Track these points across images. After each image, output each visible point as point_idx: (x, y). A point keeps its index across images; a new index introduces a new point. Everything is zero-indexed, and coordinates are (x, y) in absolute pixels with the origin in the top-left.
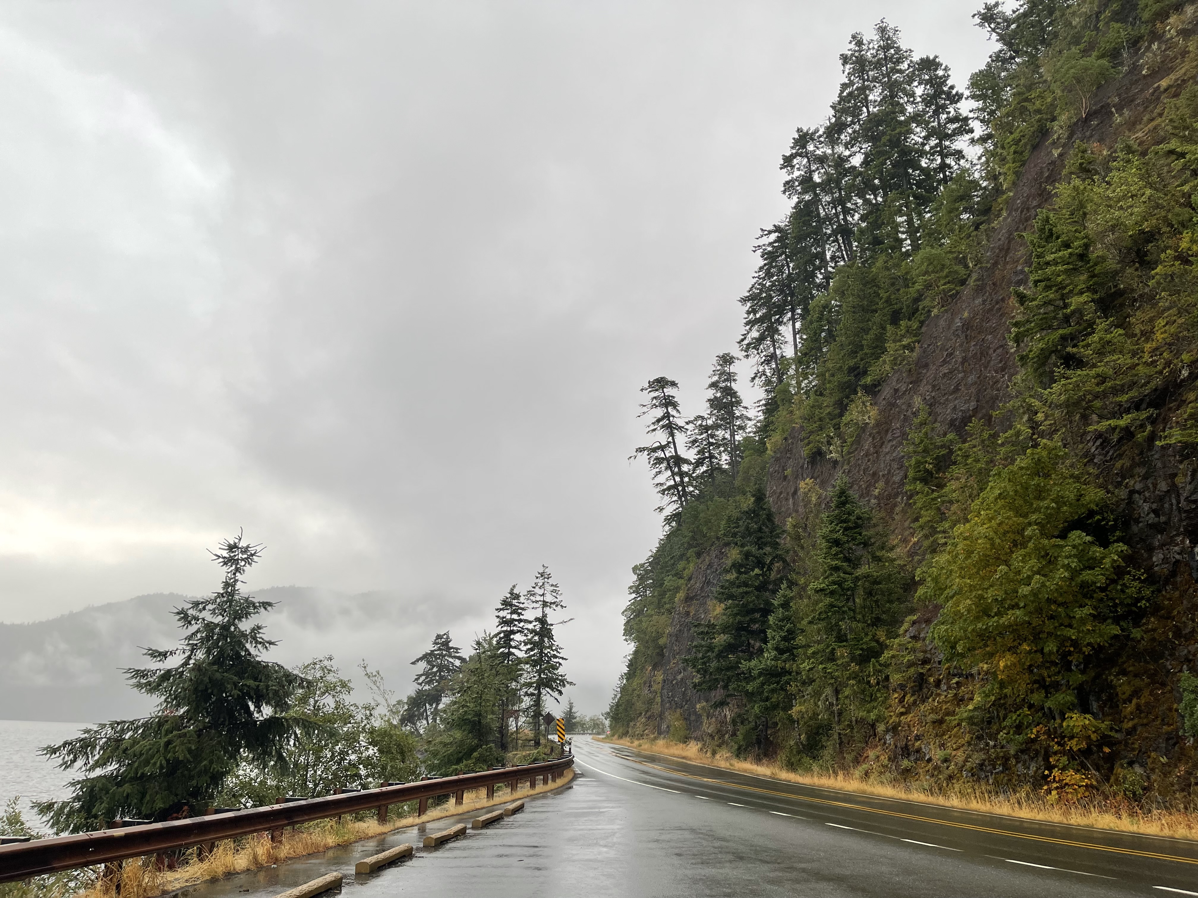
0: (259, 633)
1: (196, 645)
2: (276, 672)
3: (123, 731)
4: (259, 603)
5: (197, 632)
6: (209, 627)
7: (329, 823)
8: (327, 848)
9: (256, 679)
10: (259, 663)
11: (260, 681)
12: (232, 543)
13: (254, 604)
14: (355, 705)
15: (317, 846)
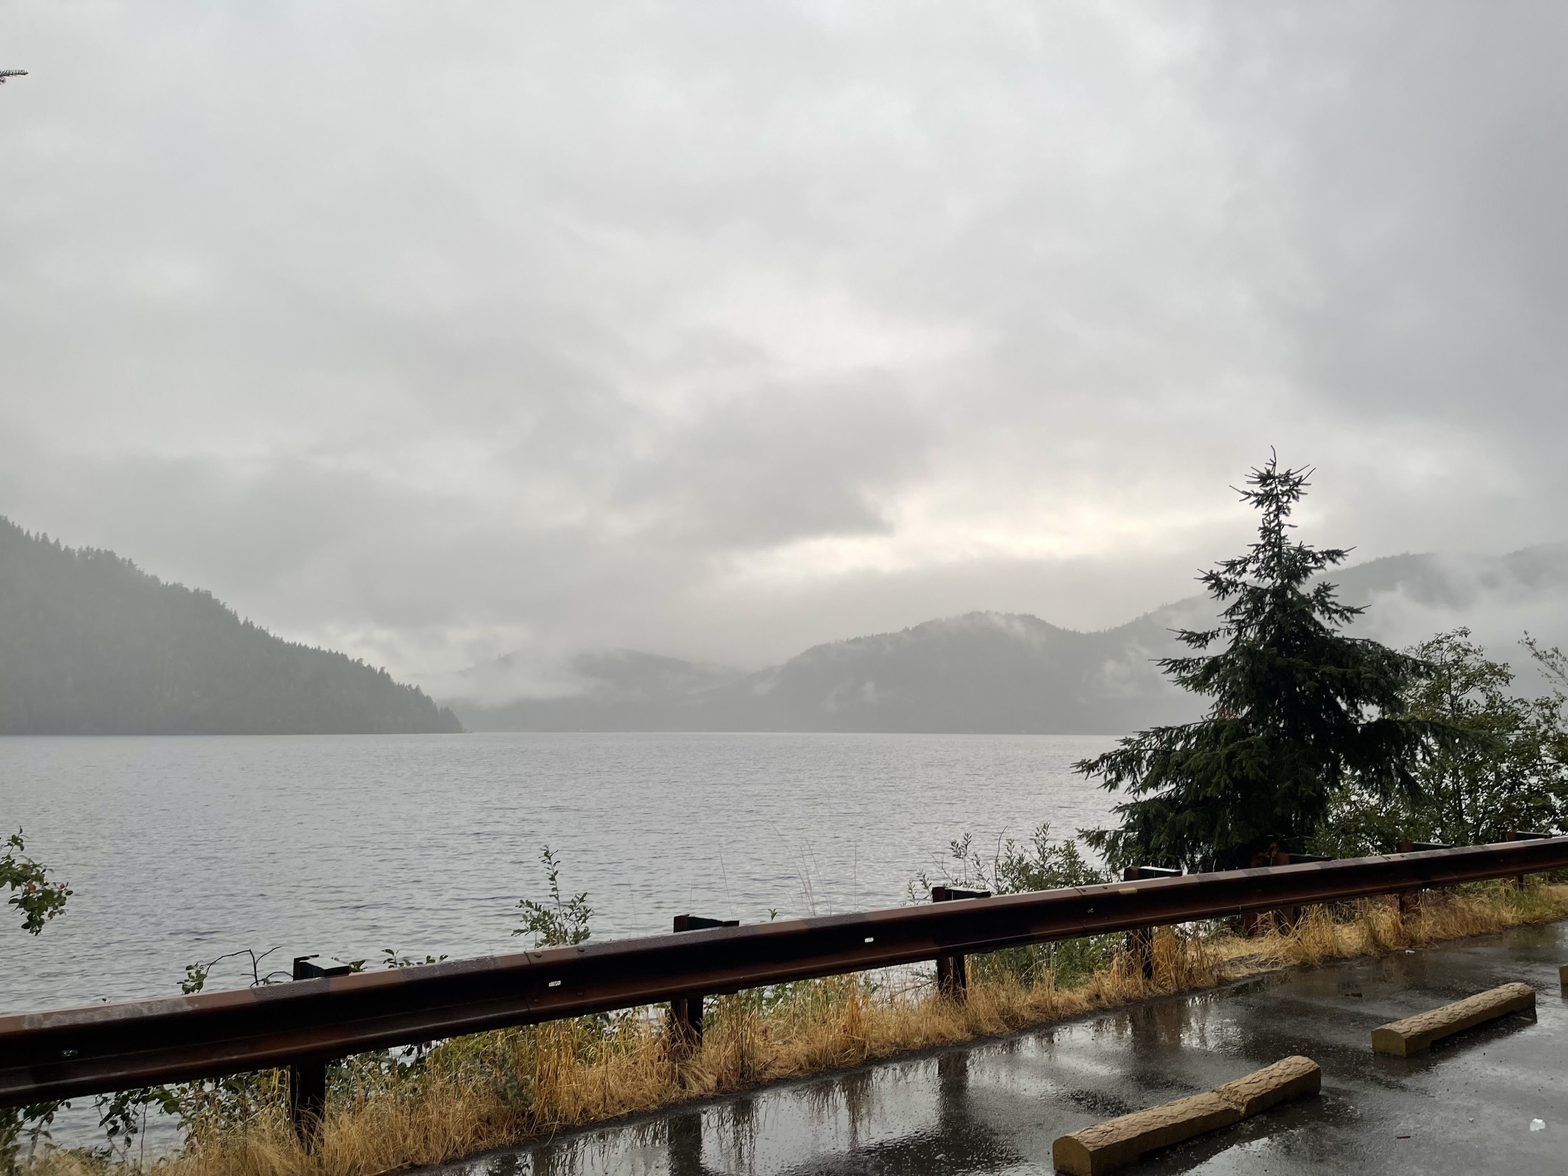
0: (1329, 596)
1: (1243, 621)
2: (1369, 652)
3: (1171, 741)
4: (1322, 553)
5: (1240, 602)
6: (1256, 595)
7: (1502, 886)
8: (1504, 928)
9: (1340, 665)
10: (1340, 641)
11: (1347, 667)
12: (1265, 472)
13: (1314, 556)
14: (1521, 701)
15: (1485, 923)
